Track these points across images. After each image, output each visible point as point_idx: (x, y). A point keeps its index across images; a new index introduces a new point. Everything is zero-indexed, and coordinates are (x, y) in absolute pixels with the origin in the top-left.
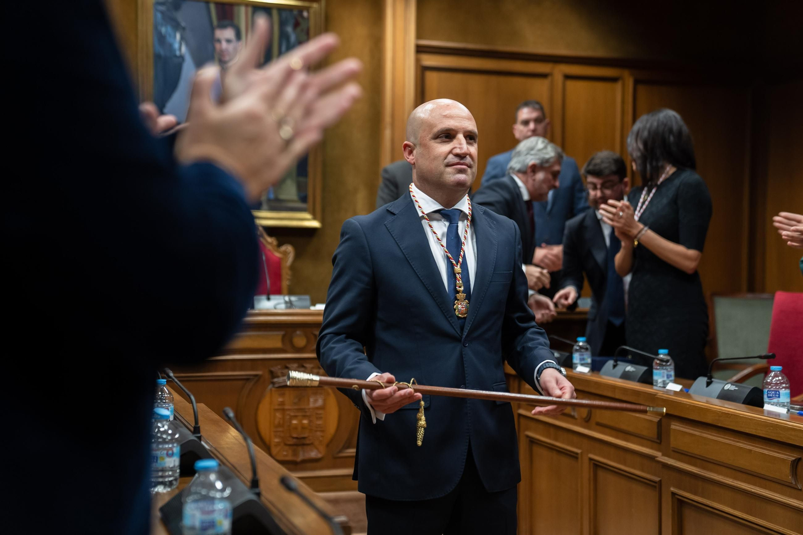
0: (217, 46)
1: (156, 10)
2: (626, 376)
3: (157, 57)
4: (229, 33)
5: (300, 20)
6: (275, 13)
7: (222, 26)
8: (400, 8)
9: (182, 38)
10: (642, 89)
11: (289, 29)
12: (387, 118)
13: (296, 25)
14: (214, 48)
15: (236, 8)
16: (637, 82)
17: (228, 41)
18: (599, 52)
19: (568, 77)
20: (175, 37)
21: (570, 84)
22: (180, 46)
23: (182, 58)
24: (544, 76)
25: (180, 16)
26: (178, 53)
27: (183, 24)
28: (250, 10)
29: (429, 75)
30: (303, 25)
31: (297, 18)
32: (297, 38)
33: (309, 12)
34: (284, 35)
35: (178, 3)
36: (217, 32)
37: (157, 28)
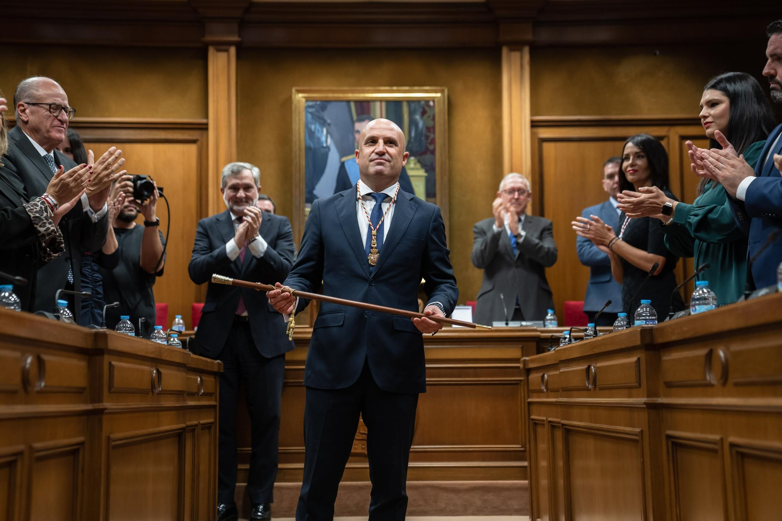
0: (357, 136)
1: (307, 112)
3: (309, 149)
5: (427, 108)
6: (405, 103)
7: (361, 120)
8: (515, 90)
9: (328, 132)
11: (418, 117)
13: (424, 113)
14: (354, 138)
15: (372, 104)
20: (322, 132)
22: (326, 138)
23: (328, 148)
25: (327, 116)
26: (325, 145)
27: (329, 121)
28: (384, 104)
29: (547, 146)
30: (430, 113)
31: (424, 107)
32: (424, 123)
33: (434, 102)
34: (413, 122)
35: (324, 104)
36: (358, 126)
37: (306, 125)
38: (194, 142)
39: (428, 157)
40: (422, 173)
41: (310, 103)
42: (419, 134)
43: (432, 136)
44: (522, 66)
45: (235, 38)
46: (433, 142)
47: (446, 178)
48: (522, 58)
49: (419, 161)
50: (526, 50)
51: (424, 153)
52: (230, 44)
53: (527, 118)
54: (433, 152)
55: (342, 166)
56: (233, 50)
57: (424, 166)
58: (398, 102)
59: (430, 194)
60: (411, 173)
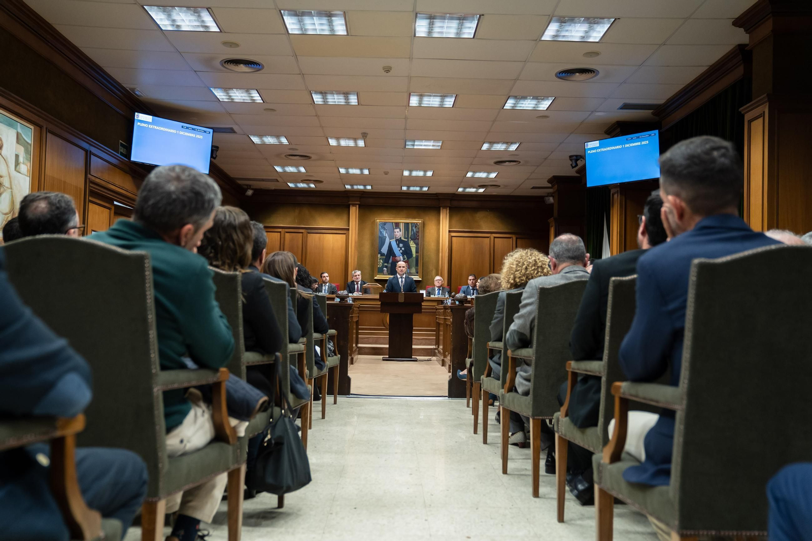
0: (395, 233)
1: (380, 225)
3: (379, 237)
4: (398, 230)
6: (410, 223)
7: (396, 229)
8: (444, 221)
9: (386, 232)
11: (414, 228)
13: (416, 227)
16: (517, 238)
19: (495, 237)
20: (384, 232)
21: (496, 239)
22: (385, 234)
23: (386, 237)
25: (385, 227)
27: (386, 229)
29: (453, 238)
30: (418, 227)
31: (416, 225)
32: (416, 230)
33: (419, 224)
34: (412, 230)
35: (385, 224)
37: (379, 230)
38: (345, 234)
39: (417, 240)
40: (415, 245)
41: (381, 223)
42: (414, 233)
43: (418, 234)
44: (446, 213)
45: (359, 203)
46: (418, 236)
47: (422, 248)
50: (447, 208)
52: (357, 204)
53: (447, 229)
54: (418, 239)
56: (358, 206)
58: (408, 224)
59: (417, 252)
60: (411, 245)
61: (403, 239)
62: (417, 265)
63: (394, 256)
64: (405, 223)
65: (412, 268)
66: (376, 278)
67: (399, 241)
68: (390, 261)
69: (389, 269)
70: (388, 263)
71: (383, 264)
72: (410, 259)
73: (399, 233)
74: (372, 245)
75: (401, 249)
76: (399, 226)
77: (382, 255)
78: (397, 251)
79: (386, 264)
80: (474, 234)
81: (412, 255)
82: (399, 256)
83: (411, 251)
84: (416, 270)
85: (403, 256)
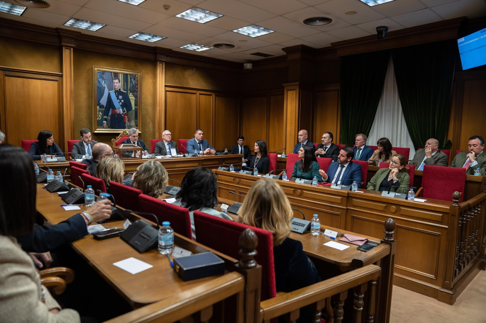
0: (114, 84)
1: (98, 74)
2: (224, 170)
3: (98, 87)
4: (117, 81)
6: (129, 75)
8: (161, 75)
9: (104, 82)
10: (216, 97)
12: (158, 104)
13: (134, 79)
15: (119, 74)
16: (215, 96)
17: (117, 83)
18: (207, 89)
19: (200, 94)
20: (103, 82)
21: (201, 96)
22: (104, 84)
23: (105, 87)
24: (195, 94)
25: (104, 76)
26: (103, 86)
27: (105, 78)
28: (122, 74)
29: (167, 92)
30: (136, 79)
31: (134, 77)
32: (134, 82)
33: (137, 76)
34: (131, 82)
35: (103, 72)
36: (114, 80)
37: (98, 79)
39: (135, 93)
40: (134, 98)
41: (99, 72)
42: (133, 86)
43: (137, 86)
44: (162, 68)
45: (73, 45)
46: (137, 88)
47: (141, 101)
48: (163, 65)
49: (133, 94)
50: (164, 63)
51: (134, 92)
52: (71, 47)
53: (164, 84)
54: (137, 92)
55: (109, 93)
56: (72, 49)
57: (134, 96)
58: (127, 75)
59: (136, 105)
60: (130, 98)
61: (122, 90)
62: (136, 118)
63: (114, 108)
64: (124, 74)
65: (131, 121)
66: (96, 132)
67: (118, 93)
68: (110, 114)
69: (109, 122)
70: (107, 116)
71: (102, 116)
72: (130, 112)
73: (118, 84)
74: (90, 96)
75: (120, 101)
76: (118, 77)
77: (101, 106)
78: (117, 103)
79: (105, 117)
80: (184, 90)
81: (131, 108)
82: (119, 109)
83: (130, 104)
84: (135, 122)
85: (123, 109)
